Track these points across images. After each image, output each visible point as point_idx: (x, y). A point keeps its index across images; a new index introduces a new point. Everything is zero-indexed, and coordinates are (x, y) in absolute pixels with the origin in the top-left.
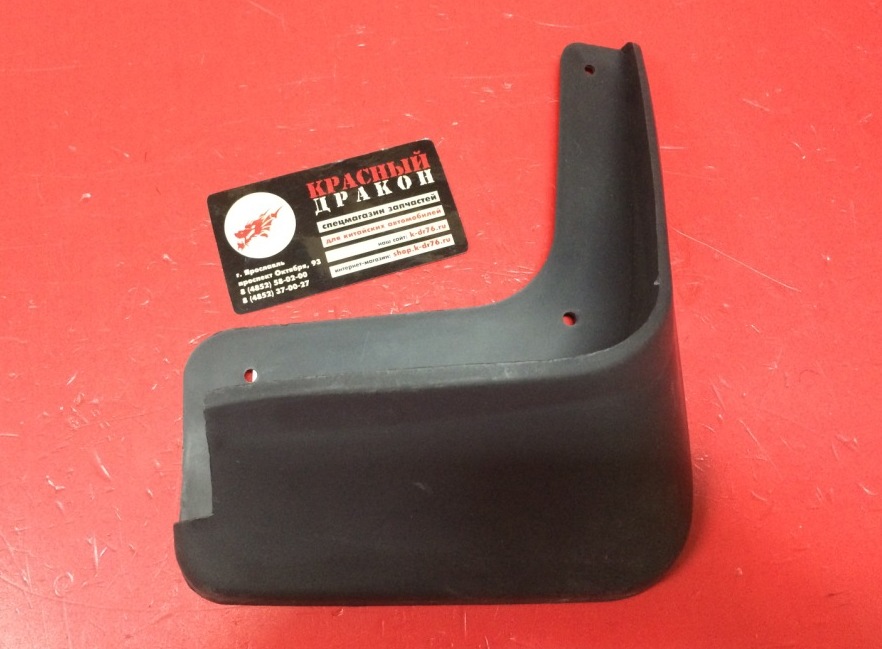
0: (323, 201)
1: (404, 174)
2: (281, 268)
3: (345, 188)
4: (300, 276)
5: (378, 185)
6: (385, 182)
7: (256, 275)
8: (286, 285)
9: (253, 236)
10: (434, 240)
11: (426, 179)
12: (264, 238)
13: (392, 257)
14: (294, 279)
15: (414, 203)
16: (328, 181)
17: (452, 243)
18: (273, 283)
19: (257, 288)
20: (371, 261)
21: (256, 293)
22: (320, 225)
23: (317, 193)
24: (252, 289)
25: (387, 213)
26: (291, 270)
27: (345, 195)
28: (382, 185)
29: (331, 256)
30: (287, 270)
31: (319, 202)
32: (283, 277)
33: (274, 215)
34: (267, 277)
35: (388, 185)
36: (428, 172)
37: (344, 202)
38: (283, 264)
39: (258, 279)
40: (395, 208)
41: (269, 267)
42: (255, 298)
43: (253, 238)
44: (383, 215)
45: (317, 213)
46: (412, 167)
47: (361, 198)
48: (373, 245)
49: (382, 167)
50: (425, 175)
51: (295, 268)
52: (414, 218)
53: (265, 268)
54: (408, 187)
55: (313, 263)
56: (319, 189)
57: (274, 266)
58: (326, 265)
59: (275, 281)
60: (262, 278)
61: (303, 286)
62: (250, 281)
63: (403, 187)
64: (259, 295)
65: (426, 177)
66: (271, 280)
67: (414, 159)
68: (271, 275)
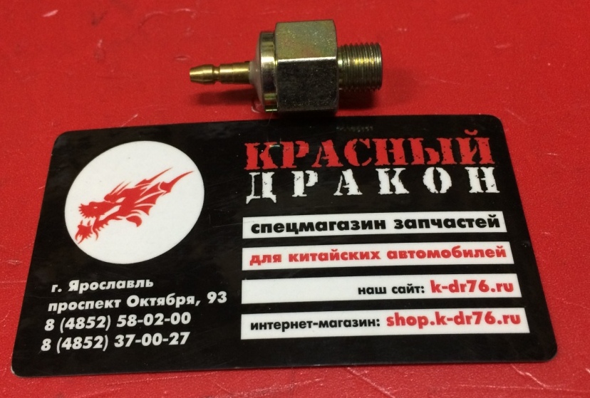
0: (267, 178)
1: (439, 165)
2: (142, 293)
3: (316, 165)
4: (175, 319)
5: (382, 175)
6: (398, 171)
7: (89, 295)
8: (139, 330)
9: (113, 217)
10: (485, 311)
11: (483, 184)
12: (133, 225)
13: (383, 325)
14: (159, 323)
15: (450, 223)
16: (288, 147)
17: (523, 328)
18: (115, 321)
19: (80, 323)
20: (334, 324)
21: (73, 333)
22: (248, 223)
23: (260, 163)
24: (70, 324)
25: (390, 229)
26: (161, 301)
27: (313, 178)
28: (391, 174)
29: (252, 292)
30: (153, 300)
31: (259, 180)
32: (140, 312)
33: (167, 187)
34: (108, 304)
35: (402, 177)
36: (489, 172)
37: (307, 189)
38: (149, 284)
39: (90, 304)
40: (411, 224)
41: (121, 285)
42: (67, 344)
43: (111, 222)
44: (380, 231)
45: (249, 198)
46: (457, 155)
47: (345, 191)
48: (346, 289)
49: (398, 144)
50: (481, 175)
51: (169, 300)
52: (446, 254)
53: (112, 285)
54: (444, 190)
55: (212, 297)
56: (265, 156)
57: (130, 284)
58: (237, 308)
59: (121, 318)
60: (98, 305)
61: (174, 342)
62: (73, 306)
63: (432, 188)
64: (78, 340)
65: (483, 180)
66: (114, 313)
67: (464, 143)
68: (118, 302)
